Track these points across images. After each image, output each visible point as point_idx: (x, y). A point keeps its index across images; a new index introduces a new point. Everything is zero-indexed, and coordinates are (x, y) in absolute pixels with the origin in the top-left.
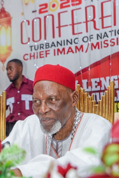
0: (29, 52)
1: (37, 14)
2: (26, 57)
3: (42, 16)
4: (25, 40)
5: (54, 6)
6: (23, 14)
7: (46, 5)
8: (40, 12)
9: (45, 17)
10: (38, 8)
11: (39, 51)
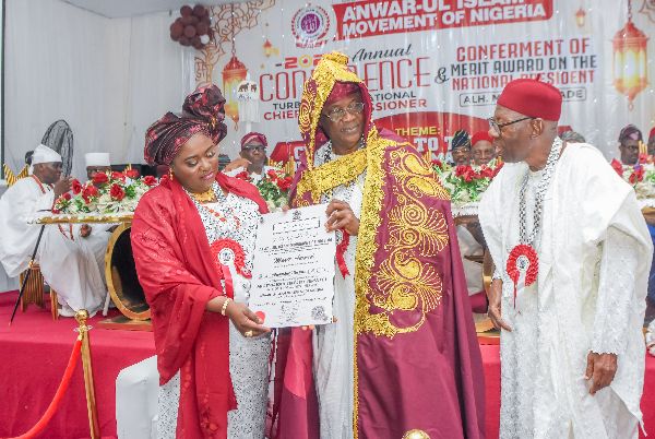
0: (272, 110)
1: (282, 69)
2: (268, 116)
3: (290, 71)
4: (266, 96)
5: (306, 61)
6: (262, 66)
7: (295, 60)
8: (287, 66)
9: (294, 73)
10: (284, 62)
11: (286, 110)
